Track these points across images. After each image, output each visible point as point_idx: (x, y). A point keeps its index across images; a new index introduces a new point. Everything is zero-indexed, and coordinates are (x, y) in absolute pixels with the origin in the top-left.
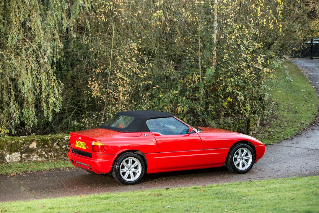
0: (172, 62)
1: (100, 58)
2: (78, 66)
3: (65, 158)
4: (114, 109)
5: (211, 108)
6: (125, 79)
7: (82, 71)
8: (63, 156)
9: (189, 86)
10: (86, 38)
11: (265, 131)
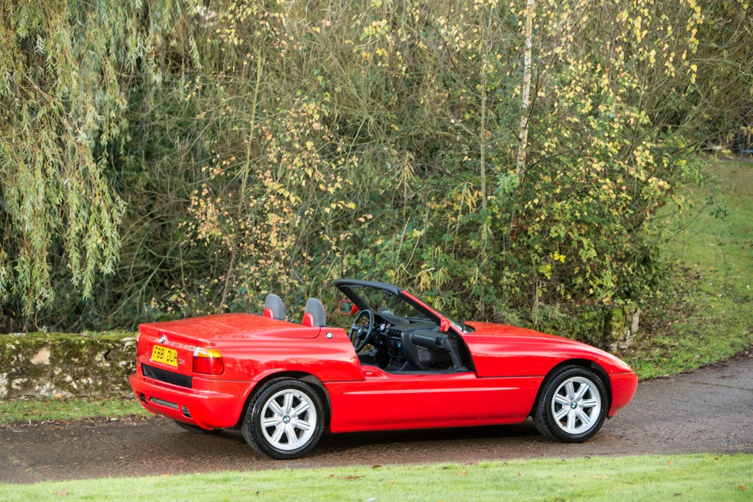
0: (409, 155)
1: (222, 140)
2: (166, 158)
3: (124, 394)
4: (255, 271)
5: (508, 278)
6: (286, 194)
7: (174, 171)
8: (118, 388)
9: (454, 219)
10: (187, 85)
11: (654, 344)
